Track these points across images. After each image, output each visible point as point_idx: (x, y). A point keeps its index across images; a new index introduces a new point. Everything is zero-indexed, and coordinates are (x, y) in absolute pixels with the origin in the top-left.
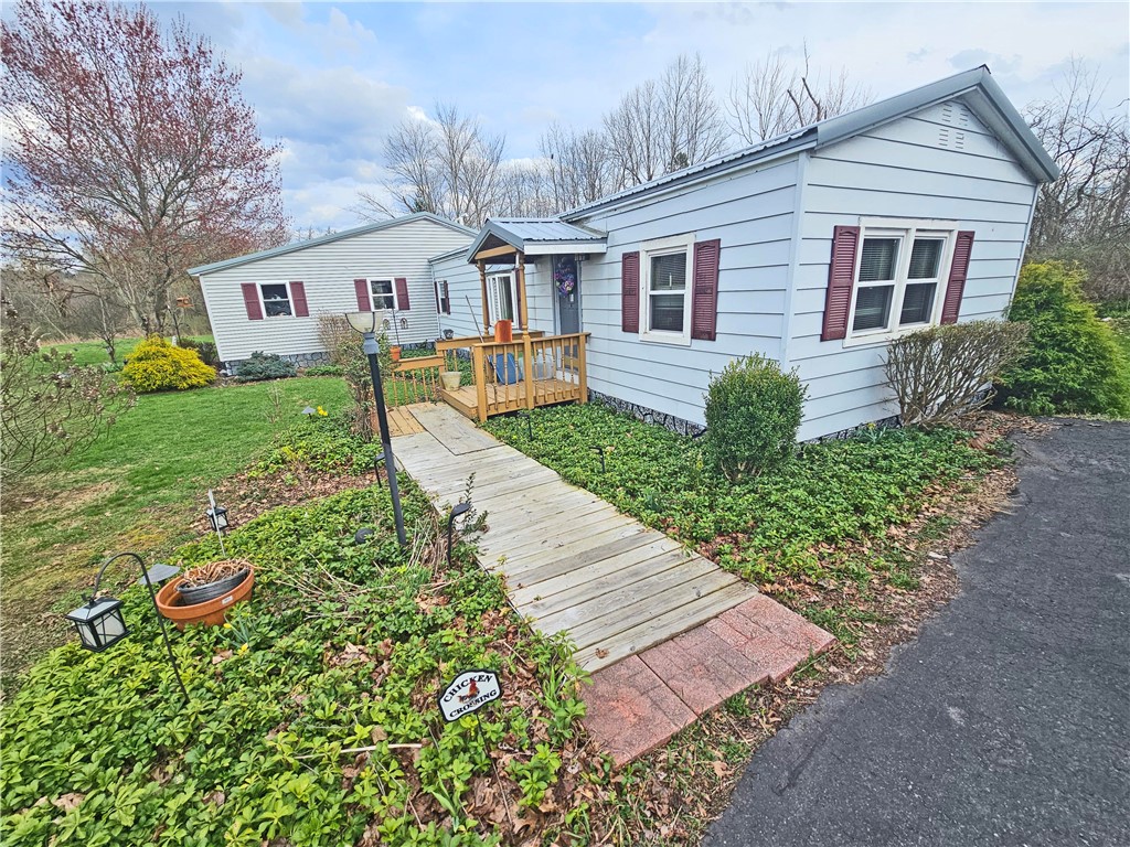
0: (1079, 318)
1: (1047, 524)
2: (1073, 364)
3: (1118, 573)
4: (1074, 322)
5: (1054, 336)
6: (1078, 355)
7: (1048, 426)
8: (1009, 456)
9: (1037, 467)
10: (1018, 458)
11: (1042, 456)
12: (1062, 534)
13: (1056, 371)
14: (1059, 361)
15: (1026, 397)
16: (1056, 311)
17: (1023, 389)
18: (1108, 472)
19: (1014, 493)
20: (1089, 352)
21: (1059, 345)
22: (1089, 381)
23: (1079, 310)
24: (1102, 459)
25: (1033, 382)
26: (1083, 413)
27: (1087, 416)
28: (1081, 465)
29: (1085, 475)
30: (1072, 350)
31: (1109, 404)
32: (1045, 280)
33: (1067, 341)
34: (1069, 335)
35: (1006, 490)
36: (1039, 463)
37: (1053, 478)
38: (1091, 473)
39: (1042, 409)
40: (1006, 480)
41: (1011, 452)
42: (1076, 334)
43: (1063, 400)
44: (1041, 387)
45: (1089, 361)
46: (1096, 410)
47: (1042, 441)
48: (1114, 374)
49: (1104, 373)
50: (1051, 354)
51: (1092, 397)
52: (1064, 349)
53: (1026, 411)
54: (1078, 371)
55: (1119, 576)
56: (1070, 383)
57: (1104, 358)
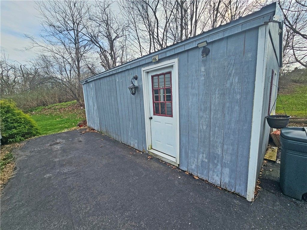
0: (19, 114)
1: (26, 173)
2: (23, 126)
3: (44, 176)
4: (18, 115)
5: (14, 120)
6: (23, 123)
7: (23, 144)
8: (12, 157)
9: (21, 157)
10: (15, 157)
11: (22, 153)
12: (30, 174)
13: (19, 129)
14: (19, 126)
15: (15, 138)
16: (11, 113)
17: (12, 136)
18: (39, 150)
19: (15, 169)
20: (26, 122)
21: (17, 122)
22: (28, 129)
23: (18, 112)
24: (37, 148)
25: (14, 133)
26: (31, 137)
27: (33, 138)
28: (33, 151)
29: (34, 154)
30: (21, 123)
31: (37, 133)
32: (4, 105)
33: (19, 121)
34: (18, 119)
35: (12, 169)
36: (22, 156)
37: (26, 158)
38: (35, 153)
39: (20, 139)
40: (12, 166)
41: (12, 156)
42: (20, 118)
43: (25, 135)
44: (17, 134)
45: (27, 124)
46: (34, 136)
47: (22, 149)
48: (34, 126)
49: (32, 127)
50: (16, 125)
51: (32, 133)
52: (19, 123)
53: (16, 142)
54: (25, 127)
55: (45, 176)
56: (24, 131)
57: (30, 123)
